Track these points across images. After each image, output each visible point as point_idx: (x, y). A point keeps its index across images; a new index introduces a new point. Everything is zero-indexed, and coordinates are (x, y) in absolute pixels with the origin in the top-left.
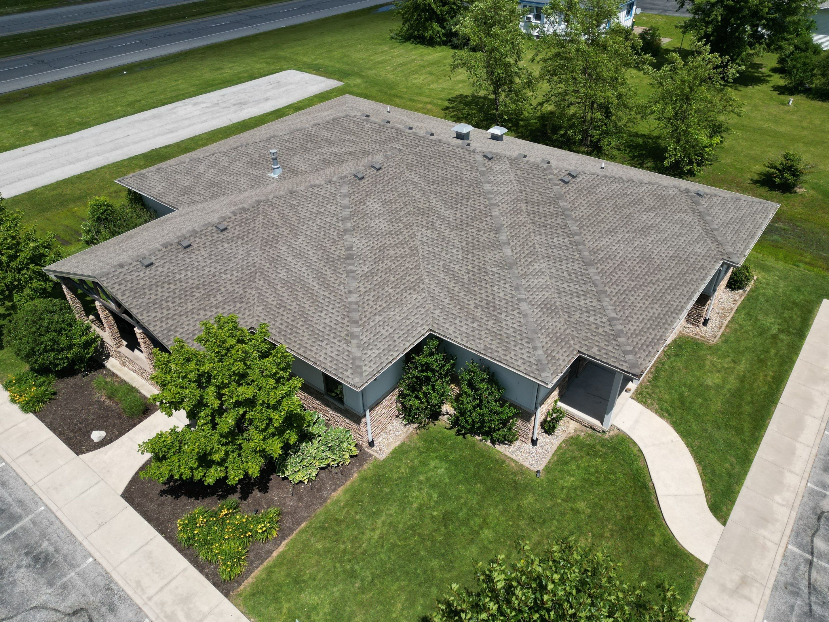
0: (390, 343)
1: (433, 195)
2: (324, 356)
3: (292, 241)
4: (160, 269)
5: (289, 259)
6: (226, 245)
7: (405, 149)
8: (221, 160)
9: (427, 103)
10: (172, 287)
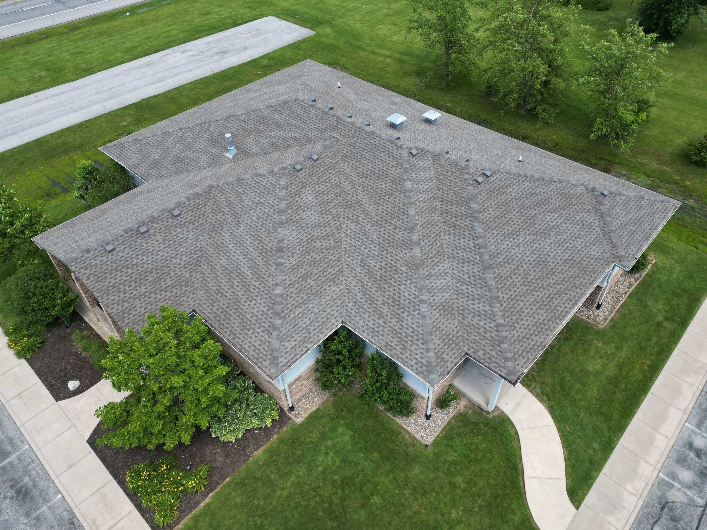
0: (306, 335)
1: (360, 188)
2: (248, 344)
3: (235, 229)
4: (121, 254)
5: (230, 247)
6: (179, 230)
7: (342, 139)
8: (186, 135)
9: (386, 57)
10: (130, 271)
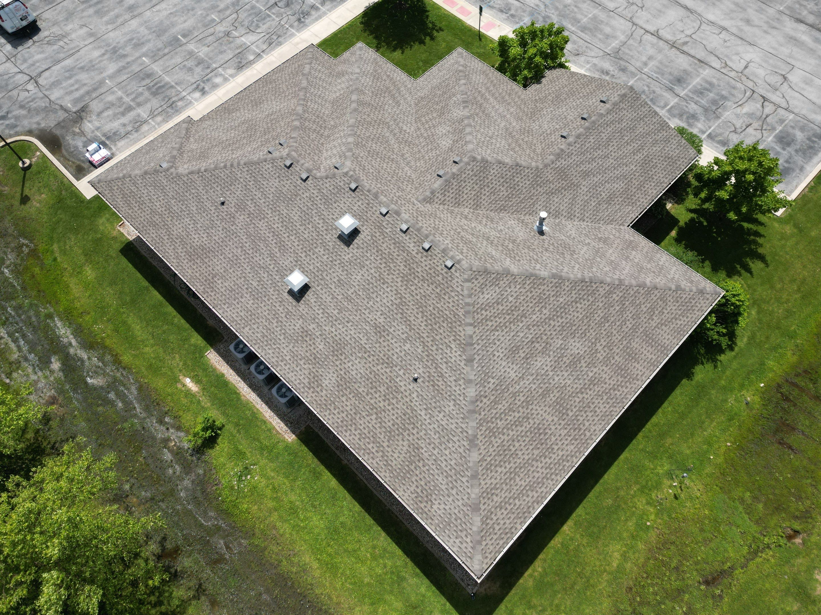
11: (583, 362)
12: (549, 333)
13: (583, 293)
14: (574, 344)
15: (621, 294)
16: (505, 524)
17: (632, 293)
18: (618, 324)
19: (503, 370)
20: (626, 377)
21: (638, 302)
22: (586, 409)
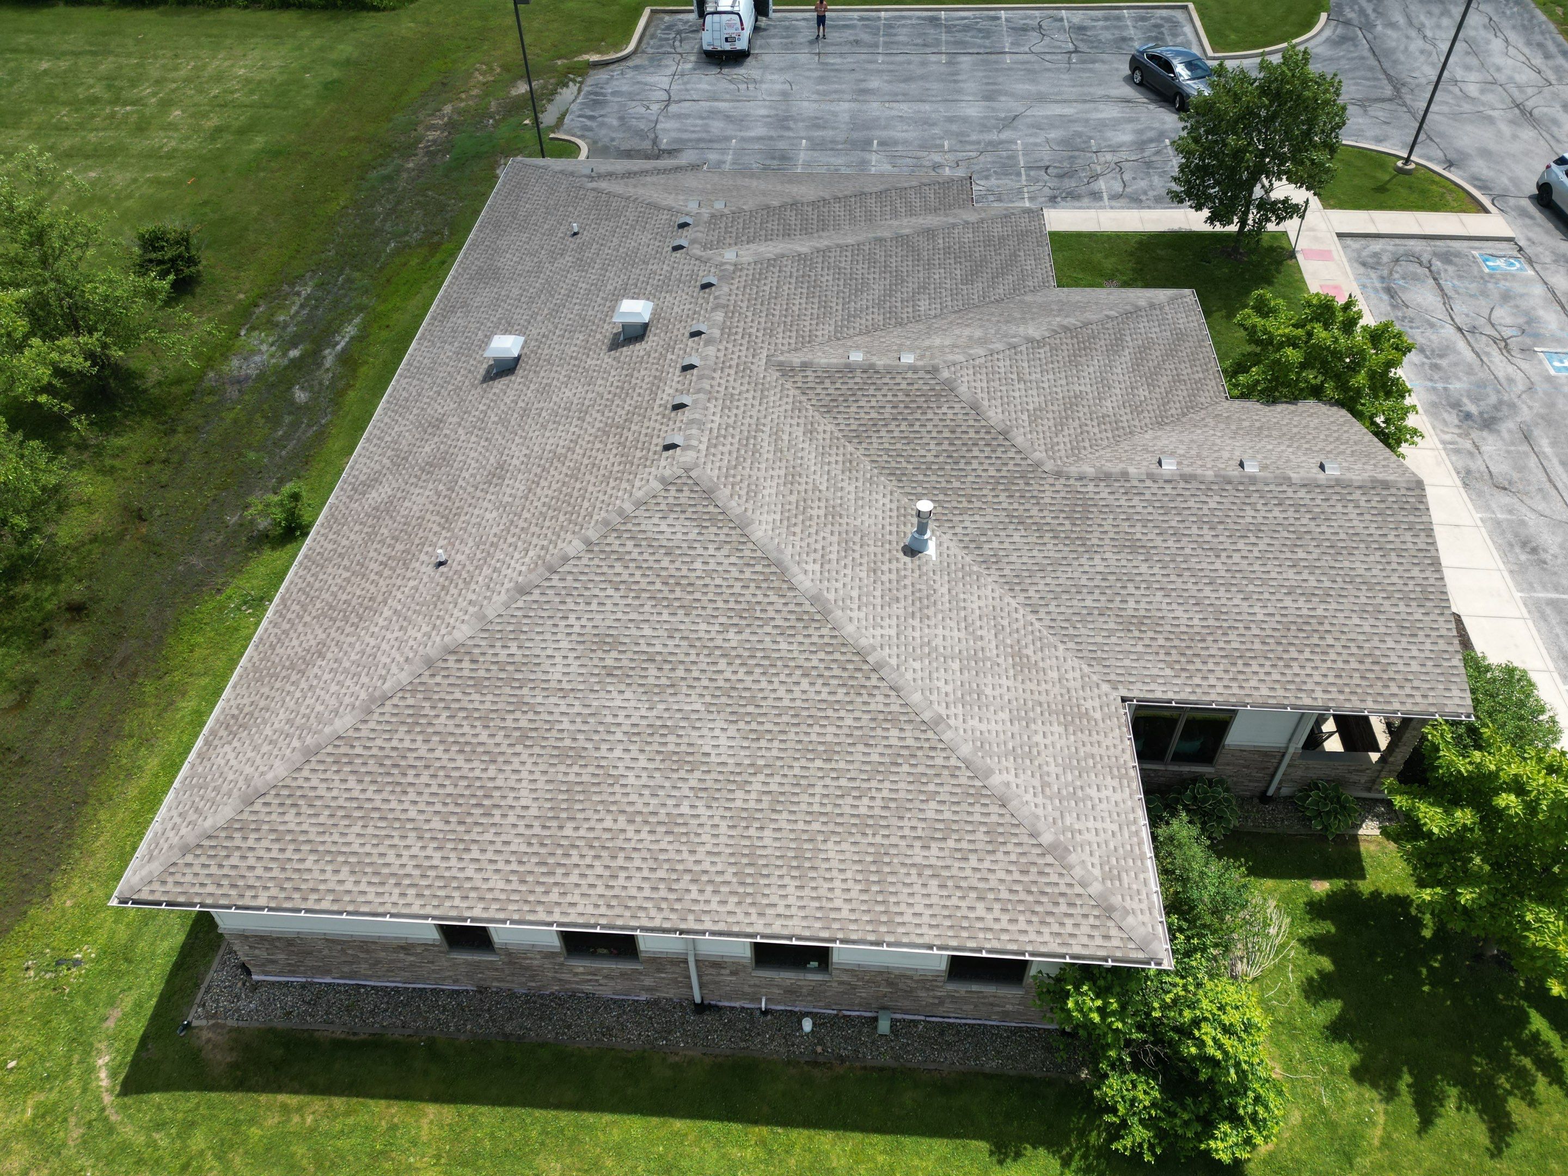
11: (697, 774)
12: (696, 674)
13: (837, 672)
14: (717, 732)
15: (910, 742)
16: (251, 868)
17: (939, 761)
18: (843, 782)
19: (549, 652)
20: (742, 884)
21: (931, 787)
22: (604, 854)
